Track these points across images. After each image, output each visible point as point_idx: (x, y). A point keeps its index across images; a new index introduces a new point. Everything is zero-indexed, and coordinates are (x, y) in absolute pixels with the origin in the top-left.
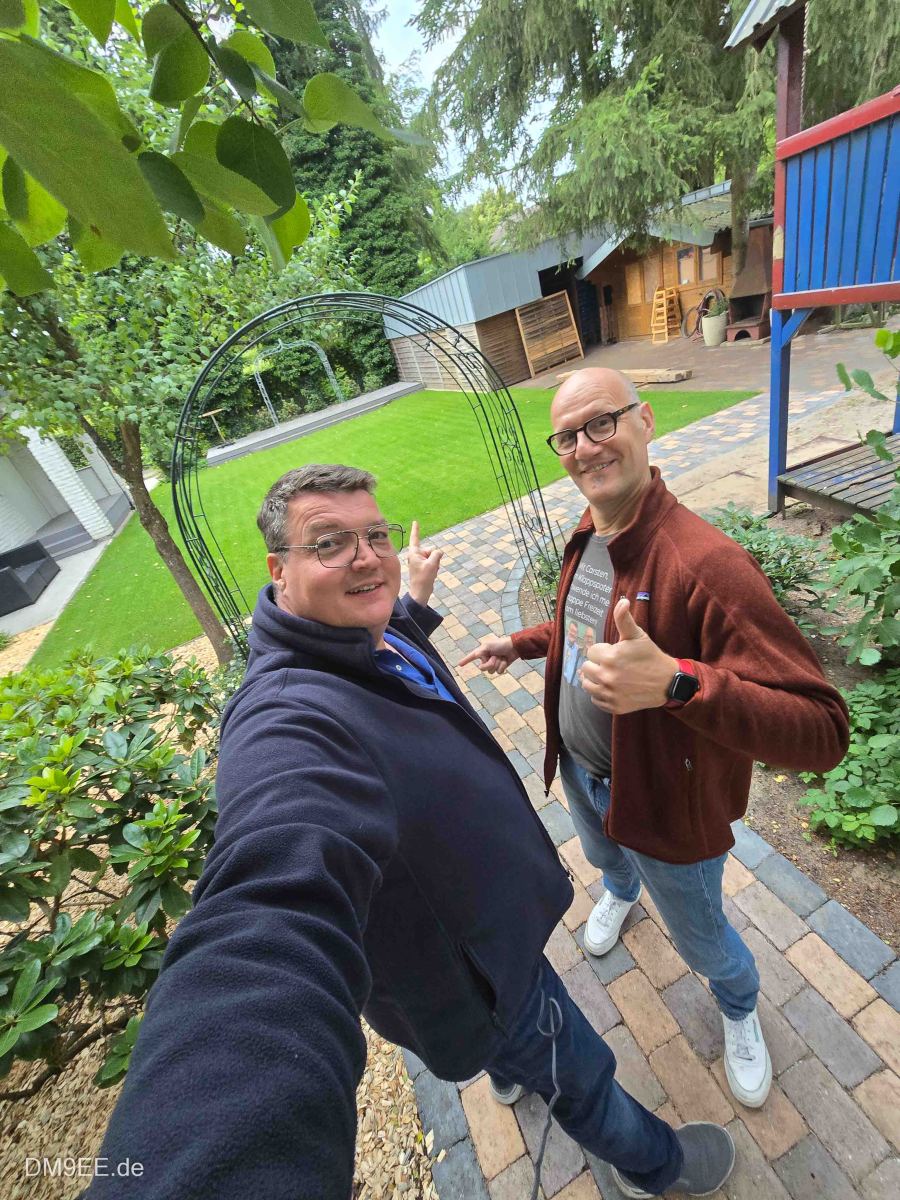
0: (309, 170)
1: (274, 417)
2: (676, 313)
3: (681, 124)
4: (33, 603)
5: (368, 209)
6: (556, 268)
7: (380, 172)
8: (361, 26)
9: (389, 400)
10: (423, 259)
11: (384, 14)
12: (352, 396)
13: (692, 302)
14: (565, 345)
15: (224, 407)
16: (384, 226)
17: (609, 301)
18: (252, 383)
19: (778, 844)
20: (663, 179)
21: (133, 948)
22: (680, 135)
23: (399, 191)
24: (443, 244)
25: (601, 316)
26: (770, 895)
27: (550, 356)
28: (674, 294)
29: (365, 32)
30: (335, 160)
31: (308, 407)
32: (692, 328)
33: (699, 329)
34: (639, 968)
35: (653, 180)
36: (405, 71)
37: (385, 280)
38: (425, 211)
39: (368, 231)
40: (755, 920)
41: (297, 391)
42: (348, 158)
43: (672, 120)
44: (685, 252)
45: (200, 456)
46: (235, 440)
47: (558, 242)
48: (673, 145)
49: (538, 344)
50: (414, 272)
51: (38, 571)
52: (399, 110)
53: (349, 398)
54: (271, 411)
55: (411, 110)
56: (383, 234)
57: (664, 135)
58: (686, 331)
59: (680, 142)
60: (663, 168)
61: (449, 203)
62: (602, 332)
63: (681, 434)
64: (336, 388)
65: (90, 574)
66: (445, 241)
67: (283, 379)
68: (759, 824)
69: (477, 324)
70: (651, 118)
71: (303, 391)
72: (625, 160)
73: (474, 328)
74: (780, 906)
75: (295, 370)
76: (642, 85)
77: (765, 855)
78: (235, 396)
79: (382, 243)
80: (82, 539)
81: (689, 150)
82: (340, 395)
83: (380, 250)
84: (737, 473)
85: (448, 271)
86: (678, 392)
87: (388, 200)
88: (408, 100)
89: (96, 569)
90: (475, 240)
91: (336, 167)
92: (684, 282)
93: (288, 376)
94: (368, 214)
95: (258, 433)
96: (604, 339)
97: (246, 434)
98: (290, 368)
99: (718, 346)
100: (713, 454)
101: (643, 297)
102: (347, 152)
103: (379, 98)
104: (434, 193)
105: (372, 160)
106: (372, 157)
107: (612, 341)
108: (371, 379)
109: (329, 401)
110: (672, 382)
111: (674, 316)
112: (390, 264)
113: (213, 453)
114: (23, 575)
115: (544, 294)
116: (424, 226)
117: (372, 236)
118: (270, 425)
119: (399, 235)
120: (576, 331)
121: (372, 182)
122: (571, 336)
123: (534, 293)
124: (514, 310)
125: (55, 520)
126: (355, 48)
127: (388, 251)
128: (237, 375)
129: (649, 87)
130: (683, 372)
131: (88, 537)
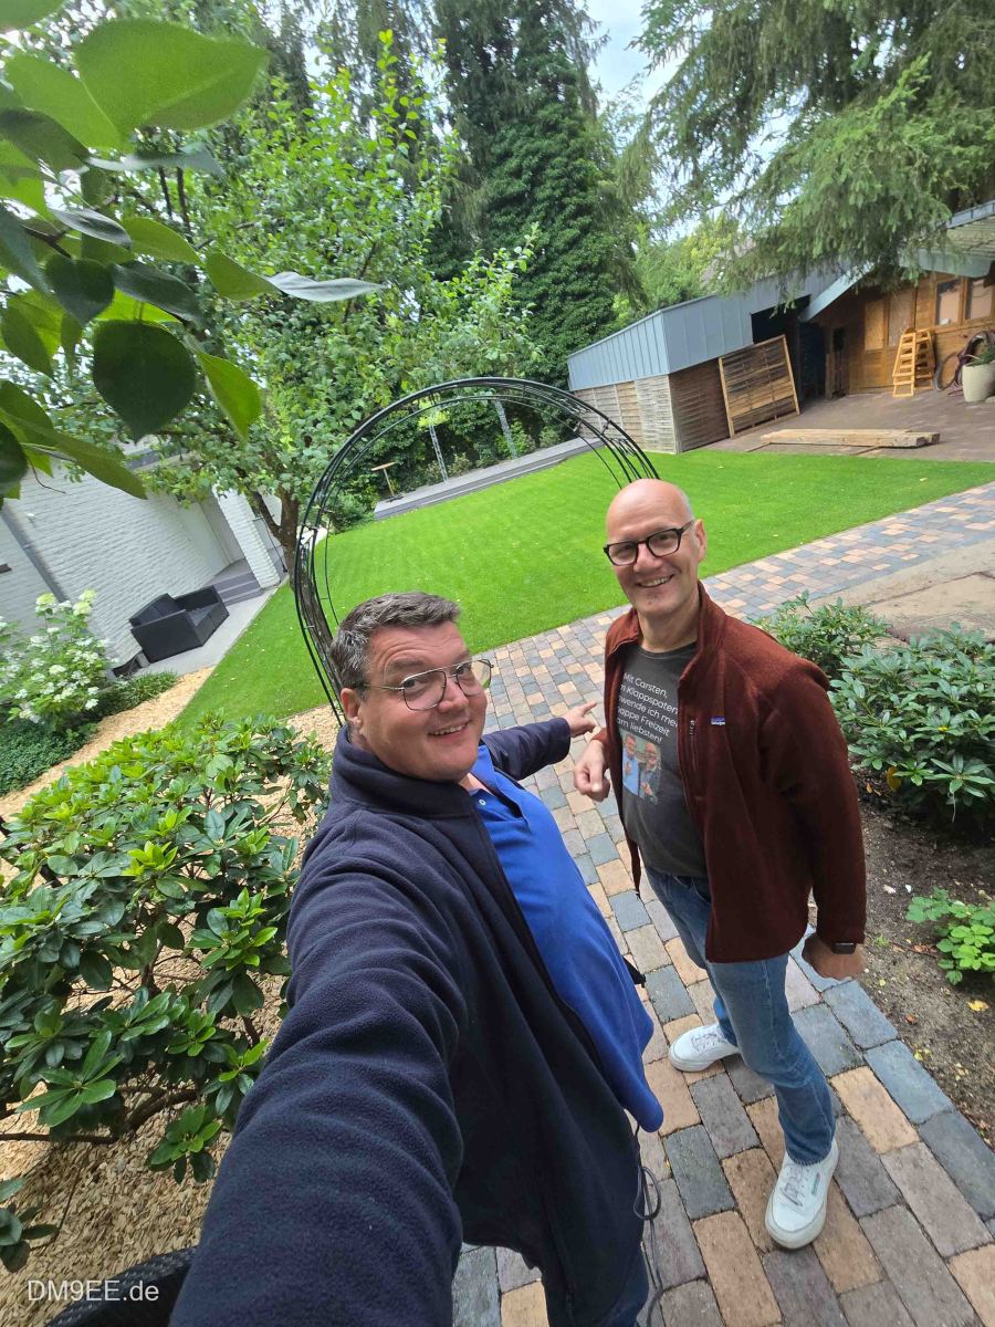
0: (506, 214)
1: (444, 472)
2: (929, 361)
3: (952, 132)
4: (201, 645)
5: (565, 251)
6: (771, 310)
7: (582, 210)
8: (578, 55)
9: (565, 458)
10: (619, 302)
11: (605, 40)
12: (527, 451)
13: (953, 346)
14: (777, 398)
15: (397, 461)
16: (579, 269)
17: (839, 346)
18: (427, 436)
19: (959, 1097)
20: (917, 204)
21: (199, 1035)
22: (949, 147)
23: (601, 229)
24: (644, 285)
25: (827, 364)
26: (938, 1169)
27: (756, 413)
28: (929, 338)
29: (582, 63)
30: (535, 202)
31: (480, 462)
32: (948, 378)
33: (957, 380)
34: (739, 1212)
35: (902, 206)
36: (624, 97)
37: (574, 327)
38: (630, 247)
39: (562, 275)
40: (910, 1197)
41: (471, 445)
42: (549, 198)
43: (940, 129)
44: (948, 284)
45: (370, 509)
46: (403, 494)
47: (777, 281)
48: (937, 160)
49: (743, 398)
50: (608, 317)
51: (209, 616)
52: (611, 140)
53: (523, 454)
54: (441, 465)
55: (624, 139)
56: (578, 277)
57: (925, 148)
58: (940, 382)
59: (949, 155)
60: (918, 189)
61: (658, 238)
62: (827, 384)
63: (911, 516)
64: (510, 444)
65: (254, 621)
66: (647, 282)
67: (457, 432)
68: (936, 1062)
69: (671, 376)
70: (908, 131)
71: (476, 446)
72: (866, 185)
73: (667, 380)
74: (950, 1188)
75: (470, 423)
76: (901, 92)
77: (938, 1109)
78: (409, 449)
79: (576, 287)
80: (251, 586)
81: (959, 165)
82: (514, 451)
83: (573, 294)
84: (981, 573)
85: (647, 314)
86: (916, 460)
87: (587, 241)
88: (623, 128)
89: (259, 618)
90: (683, 278)
91: (535, 209)
92: (944, 321)
93: (462, 429)
94: (564, 257)
95: (426, 487)
96: (829, 391)
97: (415, 487)
98: (465, 421)
99: (982, 401)
100: (952, 545)
101: (886, 340)
102: (548, 192)
103: (590, 131)
104: (640, 228)
105: (575, 199)
106: (575, 195)
107: (840, 393)
108: (548, 434)
109: (501, 456)
110: (911, 447)
111: (925, 364)
112: (582, 309)
113: (381, 506)
114: (197, 617)
115: (756, 341)
116: (624, 266)
117: (566, 281)
118: (438, 480)
119: (596, 278)
120: (792, 383)
121: (572, 222)
122: (787, 388)
123: (743, 338)
124: (716, 360)
125: (230, 567)
126: (570, 80)
127: (582, 295)
128: (412, 428)
129: (910, 93)
130: (927, 435)
131: (257, 584)
